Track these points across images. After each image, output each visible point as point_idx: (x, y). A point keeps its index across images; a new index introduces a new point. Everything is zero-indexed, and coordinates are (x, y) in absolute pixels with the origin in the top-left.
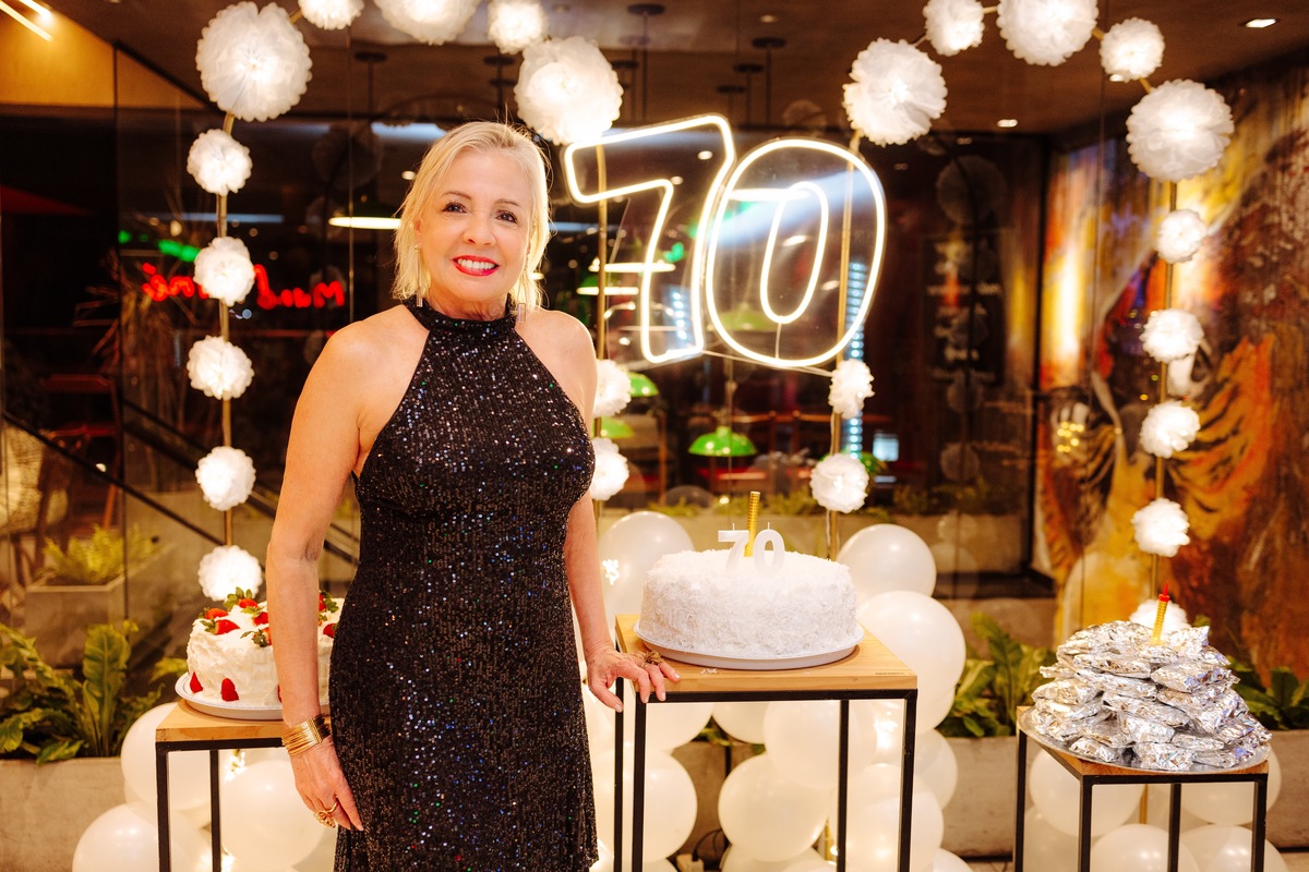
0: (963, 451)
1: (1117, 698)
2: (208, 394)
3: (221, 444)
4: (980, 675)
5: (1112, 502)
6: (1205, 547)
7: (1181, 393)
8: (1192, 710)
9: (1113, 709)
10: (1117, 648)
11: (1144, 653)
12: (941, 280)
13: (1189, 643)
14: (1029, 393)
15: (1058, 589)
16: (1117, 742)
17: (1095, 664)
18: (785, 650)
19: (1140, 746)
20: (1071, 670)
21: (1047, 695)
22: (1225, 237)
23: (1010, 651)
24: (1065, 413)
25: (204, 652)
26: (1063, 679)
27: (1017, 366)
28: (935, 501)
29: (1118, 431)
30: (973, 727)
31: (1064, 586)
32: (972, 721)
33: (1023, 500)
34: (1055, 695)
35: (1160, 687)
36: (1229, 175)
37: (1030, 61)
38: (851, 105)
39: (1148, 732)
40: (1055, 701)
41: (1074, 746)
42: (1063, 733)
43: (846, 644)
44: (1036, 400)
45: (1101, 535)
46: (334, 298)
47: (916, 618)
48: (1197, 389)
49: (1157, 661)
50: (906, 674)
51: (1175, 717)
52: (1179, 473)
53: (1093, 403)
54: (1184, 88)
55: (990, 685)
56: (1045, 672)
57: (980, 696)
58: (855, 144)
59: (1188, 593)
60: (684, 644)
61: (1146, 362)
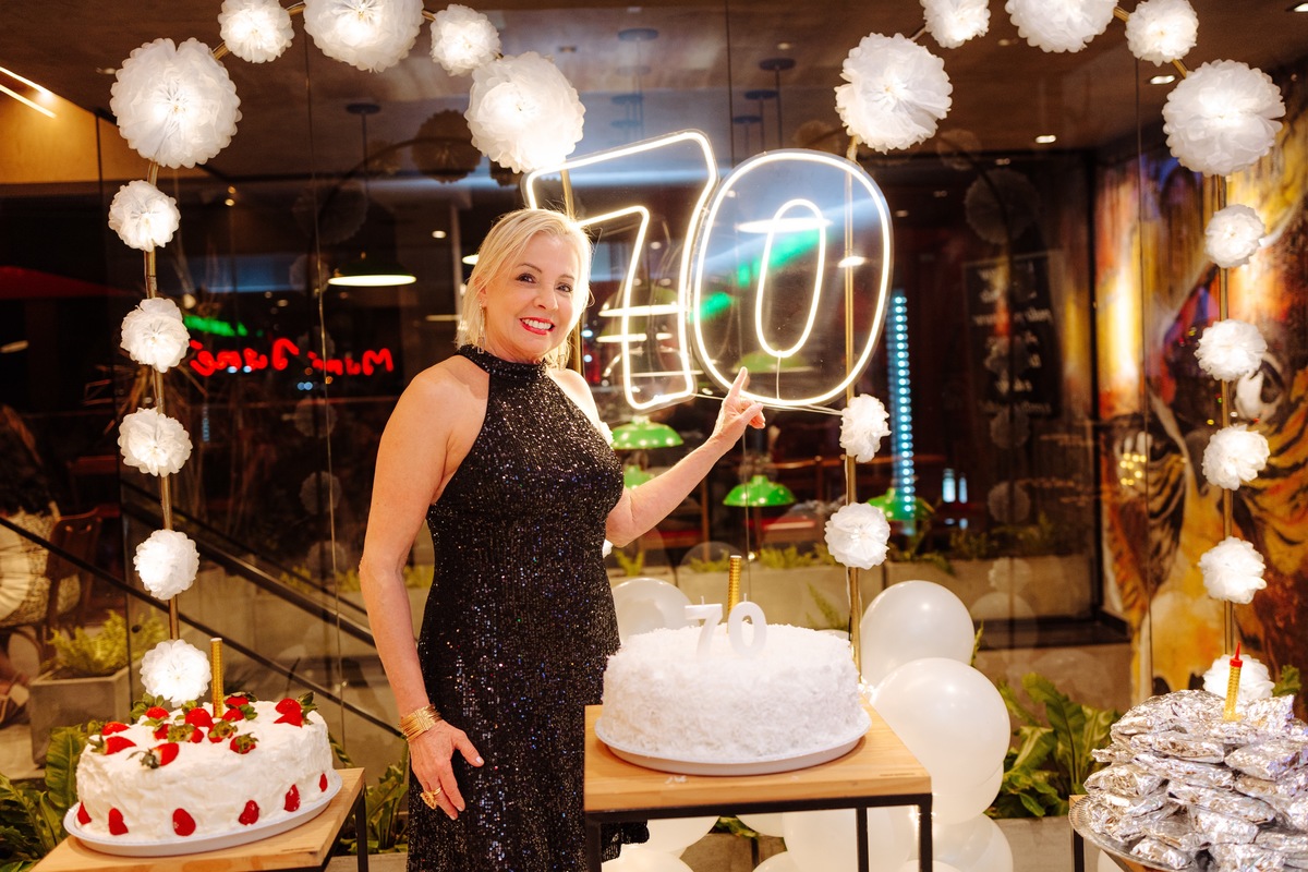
0: (1011, 490)
1: (1186, 788)
2: (143, 471)
3: (161, 527)
4: (1037, 745)
5: (1184, 537)
6: (1289, 584)
7: (1253, 415)
8: (1278, 802)
9: (1181, 802)
10: (1182, 725)
11: (1215, 732)
12: (990, 308)
13: (1270, 717)
14: (1088, 424)
15: (1134, 633)
16: (1189, 844)
17: (1156, 747)
18: (769, 750)
19: (1217, 847)
20: (1128, 753)
21: (1101, 784)
22: (1288, 243)
23: (1071, 717)
24: (1128, 444)
25: (91, 776)
26: (1120, 764)
27: (1074, 396)
28: (995, 544)
29: (1185, 460)
30: (1031, 805)
31: (1139, 629)
32: (1031, 799)
33: (1090, 538)
34: (1111, 784)
35: (1237, 773)
36: (1288, 177)
37: (1046, 49)
38: (844, 109)
39: (1226, 830)
40: (1111, 792)
41: (1135, 849)
42: (1121, 832)
43: (848, 737)
44: (1097, 430)
45: (1175, 572)
46: (384, 363)
47: (951, 689)
48: (1269, 410)
49: (1232, 741)
50: (918, 774)
51: (1258, 811)
52: (1255, 503)
53: (1156, 429)
54: (1226, 68)
55: (1051, 755)
56: (1098, 755)
57: (1041, 767)
58: (852, 152)
59: (1274, 634)
60: (647, 746)
61: (1212, 384)
